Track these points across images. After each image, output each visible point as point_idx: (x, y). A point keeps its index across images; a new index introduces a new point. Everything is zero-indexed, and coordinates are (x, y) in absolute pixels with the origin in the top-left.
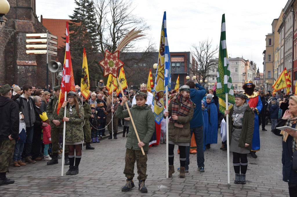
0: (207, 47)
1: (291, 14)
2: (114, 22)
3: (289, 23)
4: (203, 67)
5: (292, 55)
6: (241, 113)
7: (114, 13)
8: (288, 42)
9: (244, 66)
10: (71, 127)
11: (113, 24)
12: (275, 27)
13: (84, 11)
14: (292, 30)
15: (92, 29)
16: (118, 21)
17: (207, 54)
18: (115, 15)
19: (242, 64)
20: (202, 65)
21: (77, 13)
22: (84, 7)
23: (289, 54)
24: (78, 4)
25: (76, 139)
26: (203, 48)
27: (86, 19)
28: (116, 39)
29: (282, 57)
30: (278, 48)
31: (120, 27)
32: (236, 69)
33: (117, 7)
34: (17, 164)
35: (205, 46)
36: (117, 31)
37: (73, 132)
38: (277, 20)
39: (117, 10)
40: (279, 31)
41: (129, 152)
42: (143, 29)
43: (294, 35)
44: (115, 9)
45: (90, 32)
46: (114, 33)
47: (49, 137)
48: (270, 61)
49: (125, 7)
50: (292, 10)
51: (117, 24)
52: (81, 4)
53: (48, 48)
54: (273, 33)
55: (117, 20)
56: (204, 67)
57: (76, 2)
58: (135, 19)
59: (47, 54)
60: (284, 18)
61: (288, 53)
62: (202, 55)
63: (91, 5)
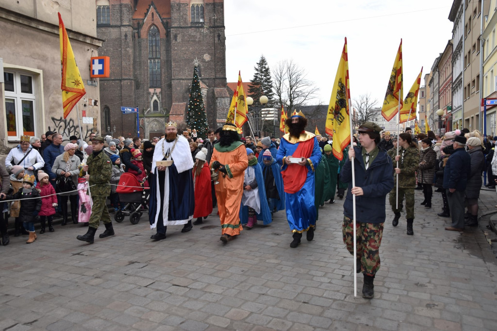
0: (367, 100)
2: (290, 86)
3: (436, 80)
8: (435, 95)
13: (261, 75)
14: (437, 86)
17: (366, 106)
18: (291, 80)
20: (362, 116)
21: (256, 77)
22: (262, 72)
24: (257, 70)
26: (363, 101)
27: (264, 82)
28: (292, 99)
29: (432, 108)
30: (429, 99)
31: (295, 90)
33: (293, 74)
35: (365, 100)
36: (293, 92)
40: (430, 85)
42: (314, 90)
43: (440, 90)
44: (291, 76)
46: (291, 95)
48: (423, 111)
49: (299, 73)
50: (438, 70)
51: (293, 87)
52: (259, 70)
54: (425, 86)
55: (293, 84)
56: (364, 117)
58: (307, 82)
60: (433, 74)
62: (362, 107)
63: (267, 70)
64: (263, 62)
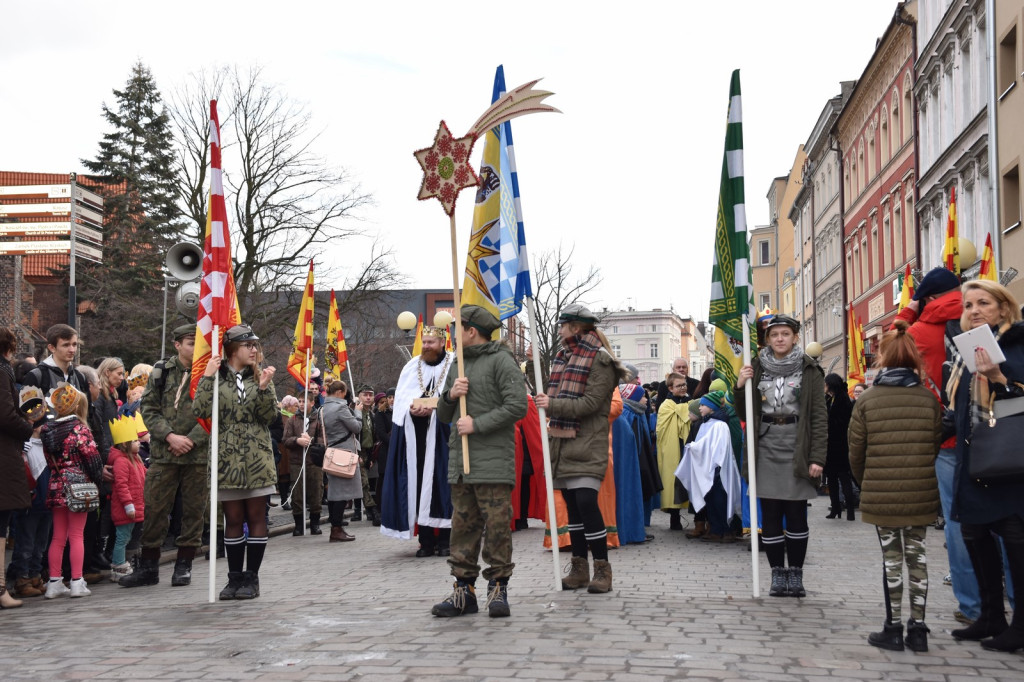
0: (560, 270)
1: (831, 158)
2: (249, 180)
3: (827, 188)
4: (546, 338)
5: (841, 291)
6: (791, 374)
7: (249, 147)
8: (825, 248)
9: (679, 337)
10: (241, 441)
11: (246, 185)
12: (780, 203)
13: (134, 144)
14: (836, 209)
15: (164, 206)
16: (265, 174)
17: (558, 295)
18: (251, 154)
19: (671, 331)
20: (542, 332)
21: (109, 150)
22: (137, 131)
23: (832, 288)
24: (114, 119)
25: (260, 478)
26: (545, 275)
27: (142, 171)
28: (256, 238)
29: (809, 298)
30: (792, 270)
31: (269, 197)
32: (654, 348)
33: (259, 130)
34: (31, 589)
35: (552, 269)
36: (259, 208)
37: (250, 454)
38: (783, 182)
39: (258, 137)
40: (794, 215)
41: (459, 495)
42: (351, 203)
43: (845, 224)
44: (254, 137)
45: (156, 217)
46: (250, 218)
47: (128, 502)
49: (286, 129)
50: (835, 146)
51: (259, 185)
52: (124, 121)
53: (73, 235)
54: (775, 222)
55: (260, 172)
56: (550, 337)
57: (109, 113)
58: (321, 168)
59: (73, 254)
60: (806, 174)
61: (829, 284)
63: (159, 123)
64: (140, 89)
